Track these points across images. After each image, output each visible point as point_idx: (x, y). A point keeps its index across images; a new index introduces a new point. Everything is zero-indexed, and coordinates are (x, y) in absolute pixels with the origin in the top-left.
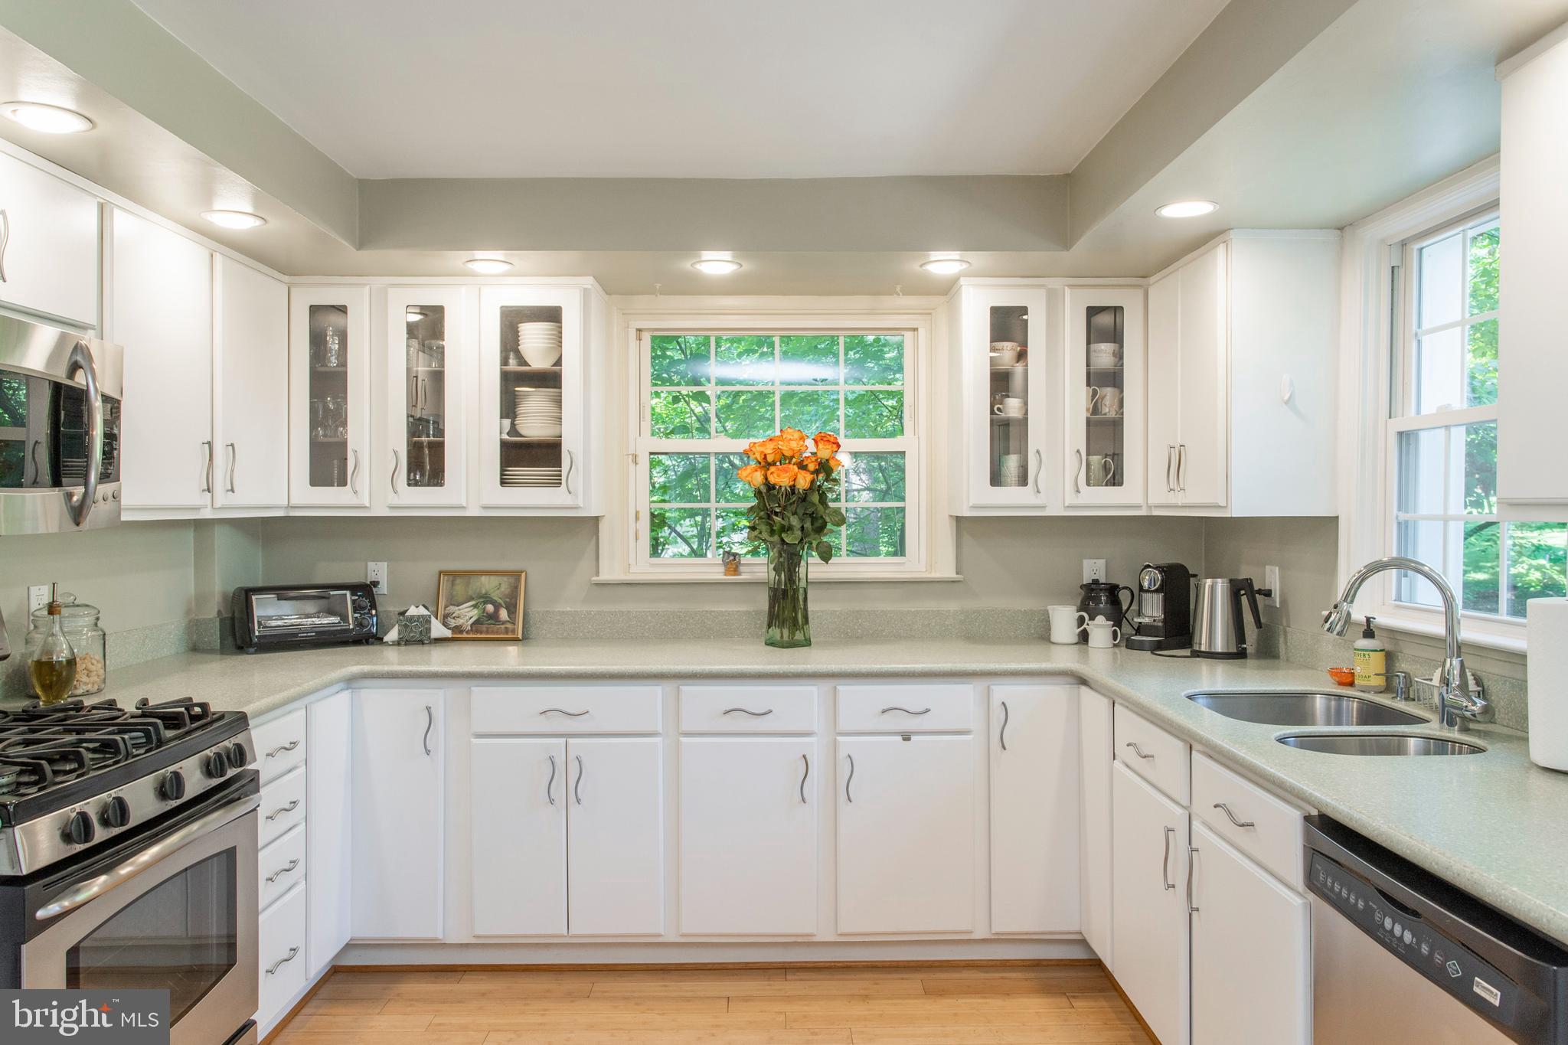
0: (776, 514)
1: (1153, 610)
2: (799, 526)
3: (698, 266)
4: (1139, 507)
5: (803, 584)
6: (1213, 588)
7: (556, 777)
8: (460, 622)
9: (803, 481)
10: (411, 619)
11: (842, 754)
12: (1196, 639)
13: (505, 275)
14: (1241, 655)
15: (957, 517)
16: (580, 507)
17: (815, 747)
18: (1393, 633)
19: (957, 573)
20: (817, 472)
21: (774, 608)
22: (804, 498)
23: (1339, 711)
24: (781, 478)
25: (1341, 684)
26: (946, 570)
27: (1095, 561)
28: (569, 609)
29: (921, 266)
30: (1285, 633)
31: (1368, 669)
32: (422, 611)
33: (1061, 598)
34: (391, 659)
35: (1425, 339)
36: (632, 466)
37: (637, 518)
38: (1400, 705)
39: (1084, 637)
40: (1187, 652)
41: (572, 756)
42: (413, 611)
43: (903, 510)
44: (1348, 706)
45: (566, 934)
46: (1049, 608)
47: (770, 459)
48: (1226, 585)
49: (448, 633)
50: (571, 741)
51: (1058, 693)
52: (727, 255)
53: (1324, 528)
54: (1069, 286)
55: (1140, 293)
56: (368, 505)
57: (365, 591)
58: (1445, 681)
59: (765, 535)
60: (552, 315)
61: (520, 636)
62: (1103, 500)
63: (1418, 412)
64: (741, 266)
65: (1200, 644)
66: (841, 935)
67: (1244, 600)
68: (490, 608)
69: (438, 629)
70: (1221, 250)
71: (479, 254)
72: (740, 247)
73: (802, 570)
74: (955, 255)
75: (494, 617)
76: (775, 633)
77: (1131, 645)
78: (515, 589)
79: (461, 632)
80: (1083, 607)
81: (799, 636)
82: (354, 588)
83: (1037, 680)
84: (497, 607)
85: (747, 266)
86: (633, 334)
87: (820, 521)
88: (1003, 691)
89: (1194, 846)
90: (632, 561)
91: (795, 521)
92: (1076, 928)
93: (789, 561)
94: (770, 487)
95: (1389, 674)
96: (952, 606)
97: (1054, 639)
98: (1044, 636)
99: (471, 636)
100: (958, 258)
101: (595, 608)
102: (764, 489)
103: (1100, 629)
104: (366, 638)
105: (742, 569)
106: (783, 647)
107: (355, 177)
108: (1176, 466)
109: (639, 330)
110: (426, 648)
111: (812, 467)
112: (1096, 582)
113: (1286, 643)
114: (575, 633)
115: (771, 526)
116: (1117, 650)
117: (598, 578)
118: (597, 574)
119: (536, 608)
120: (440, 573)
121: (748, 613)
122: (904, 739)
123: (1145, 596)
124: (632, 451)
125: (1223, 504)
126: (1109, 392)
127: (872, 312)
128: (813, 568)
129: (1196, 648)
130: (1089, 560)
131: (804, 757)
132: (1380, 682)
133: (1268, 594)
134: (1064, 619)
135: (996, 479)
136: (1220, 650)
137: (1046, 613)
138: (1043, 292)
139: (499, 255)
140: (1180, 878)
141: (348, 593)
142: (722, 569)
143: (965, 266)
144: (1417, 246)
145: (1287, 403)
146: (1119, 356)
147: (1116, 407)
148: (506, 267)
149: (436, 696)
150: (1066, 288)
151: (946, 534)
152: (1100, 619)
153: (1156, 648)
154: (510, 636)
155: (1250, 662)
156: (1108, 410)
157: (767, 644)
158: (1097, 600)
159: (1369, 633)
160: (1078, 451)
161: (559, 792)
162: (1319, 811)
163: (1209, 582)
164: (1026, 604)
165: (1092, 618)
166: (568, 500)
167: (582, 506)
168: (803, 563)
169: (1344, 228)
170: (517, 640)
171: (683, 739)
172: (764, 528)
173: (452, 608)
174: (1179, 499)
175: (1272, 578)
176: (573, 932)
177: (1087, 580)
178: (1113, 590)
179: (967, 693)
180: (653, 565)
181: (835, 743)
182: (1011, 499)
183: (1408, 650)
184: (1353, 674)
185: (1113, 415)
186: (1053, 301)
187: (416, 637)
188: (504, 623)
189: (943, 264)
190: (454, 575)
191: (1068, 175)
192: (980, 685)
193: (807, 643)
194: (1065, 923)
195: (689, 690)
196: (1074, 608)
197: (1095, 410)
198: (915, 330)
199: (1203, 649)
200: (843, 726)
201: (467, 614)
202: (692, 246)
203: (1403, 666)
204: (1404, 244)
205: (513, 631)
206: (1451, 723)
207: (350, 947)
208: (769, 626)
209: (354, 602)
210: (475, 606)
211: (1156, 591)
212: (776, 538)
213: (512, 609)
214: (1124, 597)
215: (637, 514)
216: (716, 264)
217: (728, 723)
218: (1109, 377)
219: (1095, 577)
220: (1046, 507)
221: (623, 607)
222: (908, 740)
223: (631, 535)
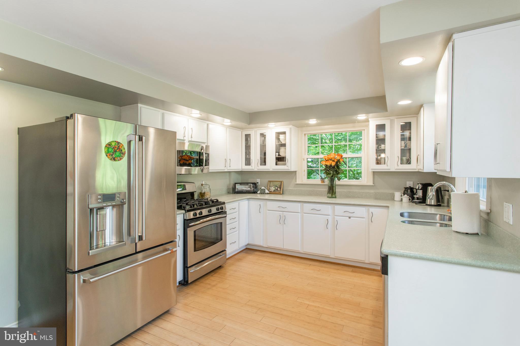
1: (420, 194)
3: (309, 122)
4: (416, 169)
5: (335, 185)
6: (431, 189)
7: (281, 219)
8: (271, 190)
9: (333, 164)
10: (262, 189)
11: (336, 220)
12: (426, 201)
13: (275, 126)
14: (439, 205)
15: (372, 172)
16: (289, 169)
17: (330, 218)
19: (373, 184)
21: (329, 190)
22: (334, 167)
23: (444, 218)
24: (328, 164)
26: (371, 183)
27: (409, 182)
28: (291, 189)
29: (356, 117)
32: (264, 188)
33: (397, 190)
34: (258, 196)
36: (303, 161)
37: (304, 171)
39: (402, 200)
40: (425, 204)
41: (284, 215)
42: (262, 188)
43: (361, 169)
44: (446, 218)
46: (395, 192)
47: (327, 159)
48: (435, 188)
49: (269, 192)
50: (284, 212)
52: (315, 120)
55: (416, 118)
56: (254, 169)
57: (255, 184)
59: (327, 175)
60: (284, 133)
61: (282, 193)
62: (406, 168)
64: (318, 121)
65: (427, 202)
66: (335, 257)
68: (277, 188)
69: (267, 191)
70: (423, 108)
71: (269, 124)
72: (317, 118)
73: (335, 182)
74: (364, 115)
75: (277, 190)
76: (330, 195)
77: (413, 202)
78: (281, 184)
79: (271, 192)
81: (334, 196)
82: (253, 183)
83: (380, 208)
84: (278, 188)
85: (319, 121)
86: (303, 135)
87: (338, 172)
88: (372, 210)
90: (303, 180)
91: (331, 172)
93: (332, 180)
96: (372, 191)
97: (395, 200)
98: (392, 198)
99: (273, 193)
100: (365, 115)
101: (296, 189)
102: (326, 166)
103: (406, 198)
104: (255, 192)
105: (324, 182)
106: (330, 198)
107: (248, 113)
108: (418, 160)
109: (305, 134)
110: (265, 195)
111: (336, 161)
114: (292, 193)
116: (410, 203)
117: (296, 183)
119: (285, 188)
120: (269, 181)
121: (326, 191)
122: (349, 218)
123: (418, 190)
124: (303, 158)
125: (423, 169)
126: (409, 142)
127: (354, 127)
128: (337, 182)
129: (426, 203)
131: (327, 220)
134: (398, 195)
136: (433, 204)
137: (394, 194)
138: (389, 121)
139: (273, 123)
141: (252, 184)
142: (321, 182)
146: (410, 133)
149: (262, 203)
150: (396, 119)
151: (371, 175)
152: (407, 196)
153: (419, 203)
154: (280, 193)
157: (327, 197)
158: (407, 191)
160: (398, 157)
161: (282, 222)
163: (430, 187)
164: (391, 191)
165: (404, 195)
166: (287, 168)
167: (292, 169)
170: (281, 194)
171: (304, 214)
172: (327, 173)
173: (270, 188)
174: (418, 168)
176: (284, 248)
177: (407, 186)
178: (411, 189)
179: (363, 209)
180: (307, 181)
181: (334, 218)
182: (381, 167)
185: (409, 147)
186: (392, 122)
187: (263, 193)
188: (279, 191)
189: (361, 117)
190: (270, 181)
192: (367, 208)
195: (305, 205)
196: (401, 193)
197: (402, 146)
198: (364, 130)
199: (428, 204)
200: (336, 214)
201: (273, 189)
202: (307, 119)
205: (280, 192)
207: (248, 244)
208: (328, 194)
209: (253, 186)
210: (274, 187)
211: (421, 189)
212: (329, 176)
213: (280, 188)
214: (414, 191)
215: (304, 170)
216: (313, 121)
217: (312, 212)
218: (406, 139)
219: (410, 186)
220: (390, 169)
221: (301, 189)
222: (350, 218)
223: (303, 174)
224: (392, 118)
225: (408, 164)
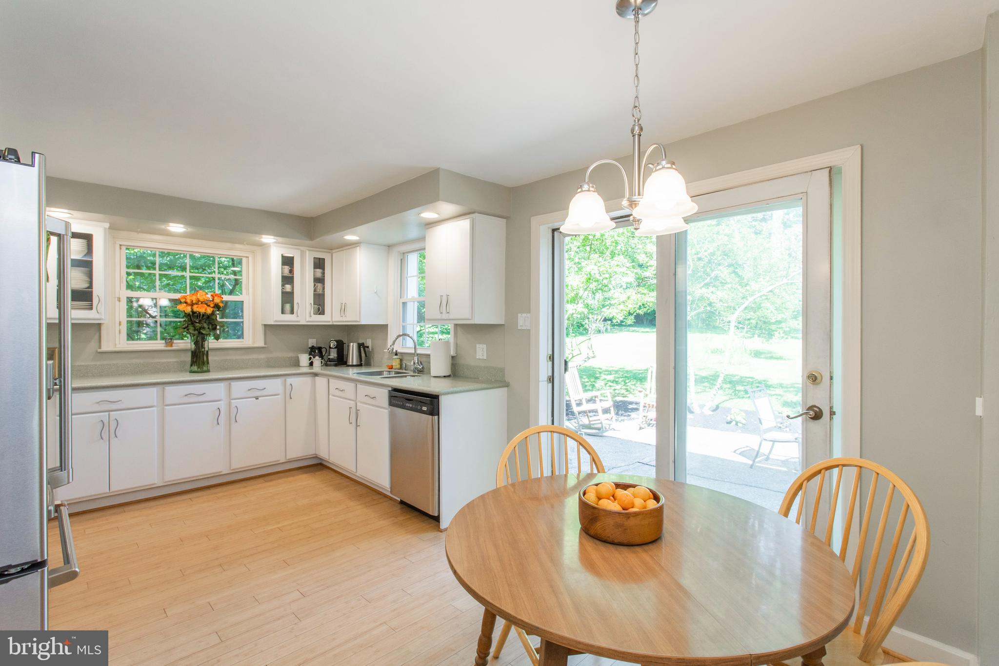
0: (196, 322)
1: (333, 354)
2: (207, 327)
3: (168, 228)
4: (329, 322)
5: (206, 349)
6: (353, 346)
7: (104, 427)
9: (209, 311)
11: (233, 406)
12: (348, 362)
14: (360, 365)
15: (265, 325)
16: (103, 319)
17: (222, 405)
18: (402, 353)
19: (265, 344)
20: (214, 307)
21: (194, 358)
22: (209, 317)
24: (201, 309)
25: (389, 369)
26: (261, 343)
28: (83, 364)
29: (258, 238)
30: (373, 358)
31: (396, 364)
33: (303, 352)
35: (409, 279)
36: (117, 302)
37: (120, 324)
38: (404, 371)
39: (311, 364)
40: (345, 366)
41: (112, 418)
43: (243, 322)
45: (108, 491)
46: (299, 355)
47: (194, 302)
48: (357, 345)
50: (111, 413)
51: (308, 380)
52: (182, 226)
53: (383, 328)
54: (309, 250)
55: (330, 254)
58: (414, 363)
59: (191, 331)
60: (88, 238)
62: (318, 319)
63: (407, 297)
64: (186, 230)
66: (231, 470)
67: (362, 349)
70: (358, 248)
71: (54, 210)
72: (187, 223)
73: (206, 344)
74: (272, 237)
76: (195, 368)
77: (326, 365)
80: (310, 354)
81: (205, 368)
83: (300, 376)
85: (190, 230)
86: (118, 247)
87: (215, 326)
88: (290, 380)
89: (358, 409)
90: (117, 342)
91: (205, 325)
92: (314, 453)
93: (200, 341)
94: (193, 312)
95: (401, 365)
96: (262, 356)
97: (300, 365)
98: (296, 363)
101: (98, 363)
102: (191, 313)
103: (317, 361)
105: (173, 345)
108: (343, 309)
109: (120, 245)
111: (212, 305)
112: (313, 346)
113: (373, 361)
115: (194, 327)
116: (323, 367)
117: (100, 350)
118: (100, 348)
121: (176, 362)
122: (256, 399)
123: (331, 349)
124: (117, 296)
125: (359, 320)
126: (319, 285)
127: (231, 249)
128: (211, 343)
129: (348, 364)
130: (312, 340)
131: (219, 408)
132: (398, 366)
133: (368, 347)
134: (304, 359)
135: (283, 312)
136: (355, 364)
137: (298, 357)
138: (299, 251)
139: (66, 211)
140: (353, 420)
142: (164, 345)
143: (275, 240)
144: (407, 255)
145: (376, 293)
146: (323, 273)
147: (321, 290)
148: (70, 215)
150: (307, 251)
151: (260, 331)
152: (317, 358)
153: (336, 365)
155: (363, 367)
156: (320, 291)
157: (190, 372)
158: (314, 352)
159: (396, 354)
160: (311, 304)
161: (105, 435)
162: (392, 388)
163: (352, 344)
164: (291, 355)
165: (314, 357)
166: (97, 316)
167: (103, 317)
168: (206, 342)
169: (390, 247)
171: (166, 407)
172: (191, 328)
174: (344, 319)
175: (369, 343)
176: (113, 489)
177: (310, 346)
178: (320, 349)
179: (278, 382)
180: (127, 344)
181: (230, 402)
182: (288, 319)
183: (406, 358)
184: (392, 366)
185: (321, 292)
186: (303, 254)
189: (267, 239)
191: (312, 218)
192: (282, 379)
193: (208, 371)
194: (311, 452)
195: (168, 389)
196: (308, 355)
197: (315, 291)
198: (248, 257)
199: (350, 364)
200: (233, 396)
202: (166, 220)
203: (404, 362)
204: (404, 253)
206: (415, 373)
208: (191, 365)
211: (335, 348)
212: (196, 332)
214: (324, 351)
215: (120, 322)
216: (177, 228)
217: (186, 400)
218: (319, 280)
219: (313, 345)
220: (299, 322)
221: (114, 362)
222: (258, 399)
223: (117, 331)
224: (302, 248)
225: (319, 314)
